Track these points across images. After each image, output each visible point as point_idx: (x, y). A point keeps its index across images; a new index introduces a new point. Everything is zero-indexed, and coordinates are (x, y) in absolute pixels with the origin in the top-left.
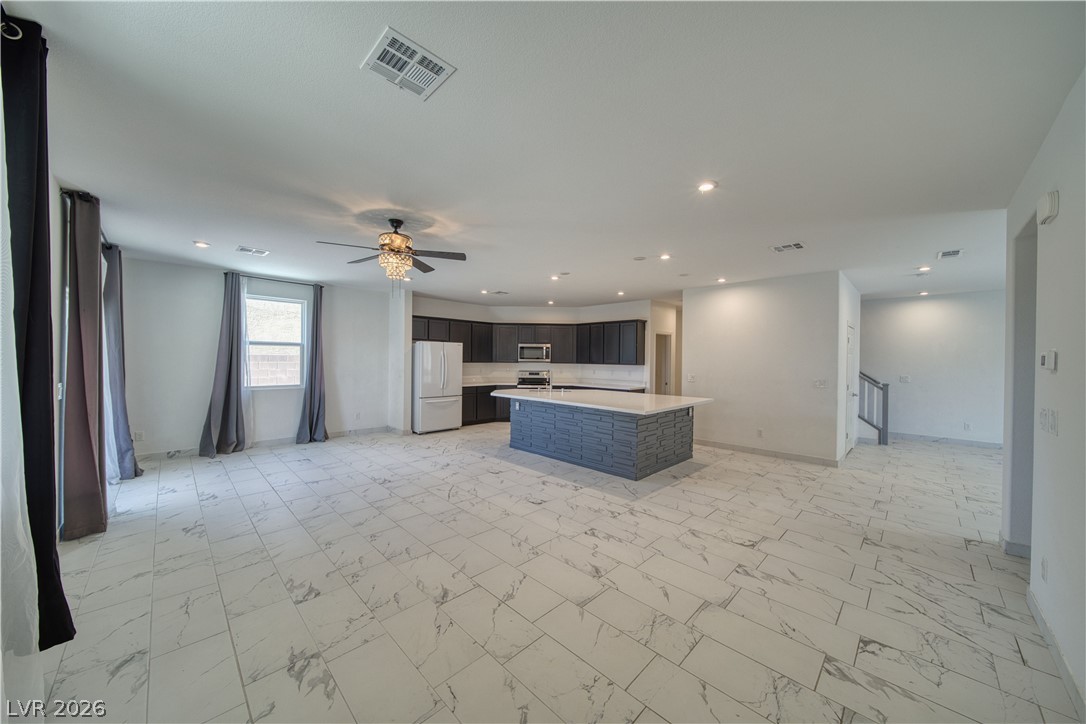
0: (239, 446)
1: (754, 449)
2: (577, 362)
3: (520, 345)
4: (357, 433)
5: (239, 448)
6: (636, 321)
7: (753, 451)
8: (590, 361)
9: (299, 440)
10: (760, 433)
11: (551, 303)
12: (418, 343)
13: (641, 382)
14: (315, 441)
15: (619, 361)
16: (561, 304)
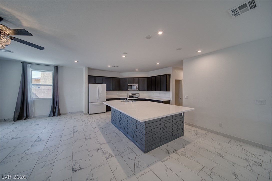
0: (27, 117)
1: (217, 132)
2: (148, 90)
3: (128, 85)
4: (71, 113)
5: (28, 118)
6: (166, 75)
7: (217, 133)
8: (152, 90)
9: (50, 116)
10: (221, 125)
11: (137, 70)
12: (90, 84)
13: (169, 98)
14: (55, 116)
15: (160, 90)
16: (141, 70)
